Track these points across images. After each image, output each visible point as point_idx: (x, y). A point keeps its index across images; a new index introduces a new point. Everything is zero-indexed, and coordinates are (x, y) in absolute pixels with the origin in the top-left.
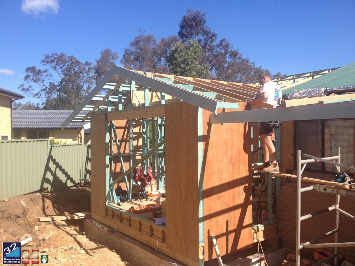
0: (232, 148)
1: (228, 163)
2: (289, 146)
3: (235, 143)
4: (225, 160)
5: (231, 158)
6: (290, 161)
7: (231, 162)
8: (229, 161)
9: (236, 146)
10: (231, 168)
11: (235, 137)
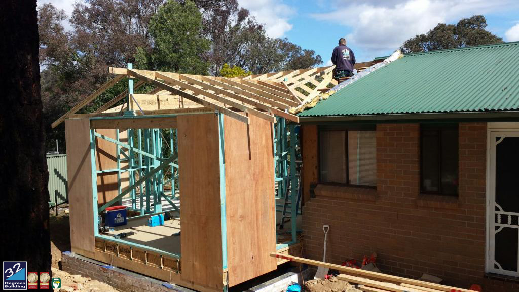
0: (255, 164)
1: (251, 180)
2: (313, 157)
3: (258, 158)
4: (248, 177)
5: (254, 174)
6: (314, 174)
7: (254, 179)
8: (252, 178)
9: (258, 161)
10: (254, 185)
11: (258, 152)
